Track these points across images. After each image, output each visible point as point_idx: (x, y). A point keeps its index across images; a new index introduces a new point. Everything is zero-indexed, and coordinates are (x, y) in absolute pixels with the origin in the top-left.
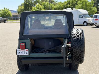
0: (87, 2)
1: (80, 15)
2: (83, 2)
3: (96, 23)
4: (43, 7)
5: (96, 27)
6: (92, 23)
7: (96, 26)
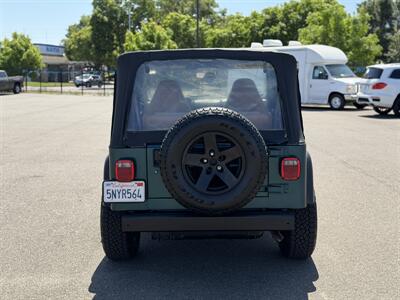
0: (345, 15)
1: (316, 68)
2: (327, 17)
3: (378, 100)
4: (168, 34)
5: (377, 114)
6: (361, 99)
7: (376, 109)
